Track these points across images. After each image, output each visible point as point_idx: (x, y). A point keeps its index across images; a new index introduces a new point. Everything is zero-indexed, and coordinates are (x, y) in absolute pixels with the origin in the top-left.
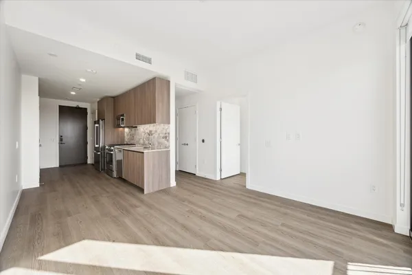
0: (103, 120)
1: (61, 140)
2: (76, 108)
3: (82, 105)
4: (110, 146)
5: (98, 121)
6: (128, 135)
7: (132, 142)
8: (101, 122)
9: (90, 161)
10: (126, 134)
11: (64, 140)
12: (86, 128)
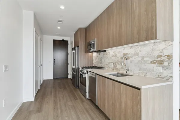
0: (78, 46)
1: (54, 62)
2: (62, 41)
3: (65, 39)
4: (83, 68)
5: (75, 47)
6: (96, 59)
7: (100, 65)
8: (76, 48)
9: (70, 76)
10: (94, 58)
11: (56, 62)
12: (68, 54)
